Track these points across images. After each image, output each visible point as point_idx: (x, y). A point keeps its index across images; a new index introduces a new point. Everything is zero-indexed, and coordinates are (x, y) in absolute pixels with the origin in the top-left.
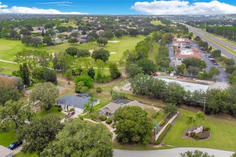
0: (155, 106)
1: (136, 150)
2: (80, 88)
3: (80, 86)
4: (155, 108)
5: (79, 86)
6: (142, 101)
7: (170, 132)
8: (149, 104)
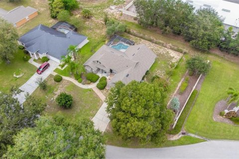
0: (172, 49)
1: (143, 147)
2: (58, 12)
3: (57, 10)
4: (173, 54)
5: (55, 8)
6: (152, 38)
7: (195, 106)
8: (163, 45)
